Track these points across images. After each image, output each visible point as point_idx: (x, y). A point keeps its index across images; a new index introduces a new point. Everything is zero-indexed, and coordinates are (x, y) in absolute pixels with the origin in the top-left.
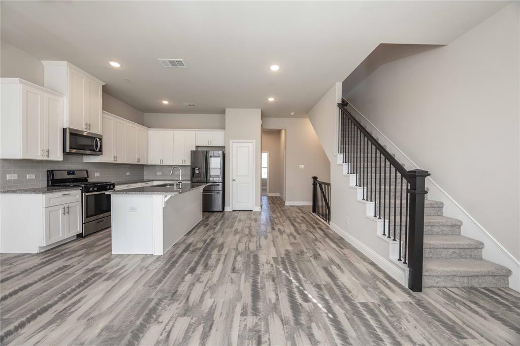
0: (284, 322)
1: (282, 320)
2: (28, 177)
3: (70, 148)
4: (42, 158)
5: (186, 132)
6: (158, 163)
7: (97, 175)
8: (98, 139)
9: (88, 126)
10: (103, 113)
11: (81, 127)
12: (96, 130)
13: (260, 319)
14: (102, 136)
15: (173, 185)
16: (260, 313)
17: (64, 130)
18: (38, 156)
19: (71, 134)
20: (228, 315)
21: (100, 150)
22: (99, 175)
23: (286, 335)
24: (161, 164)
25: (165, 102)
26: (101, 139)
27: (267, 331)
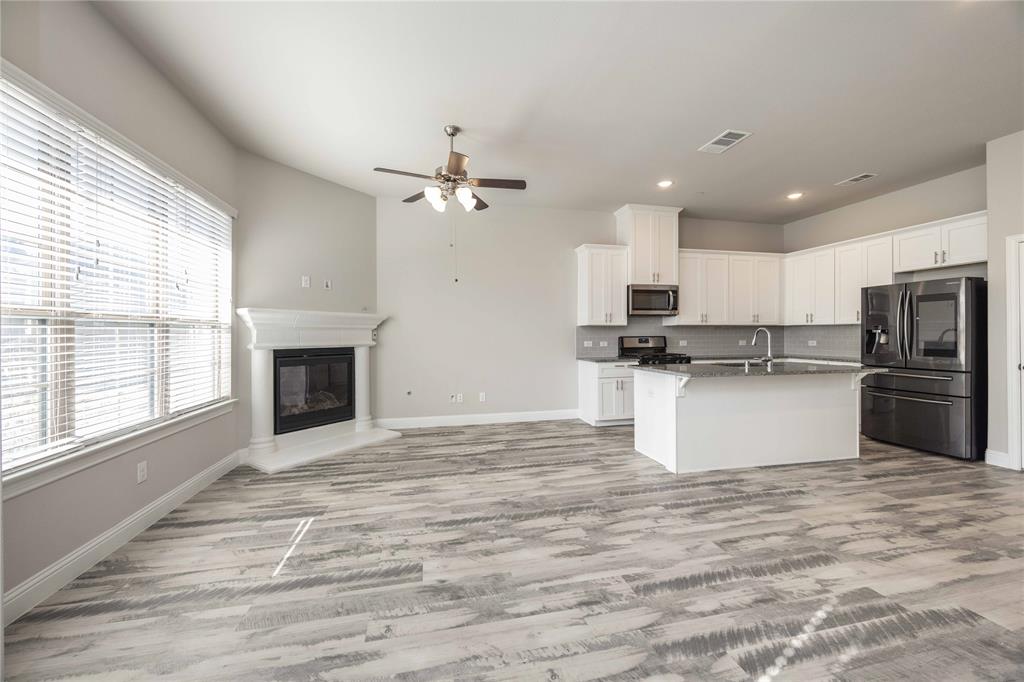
0: (648, 629)
1: (650, 626)
2: (602, 344)
3: (633, 309)
4: (605, 324)
5: (865, 244)
6: (803, 322)
7: (683, 343)
8: (671, 293)
9: (657, 276)
10: (679, 252)
11: (646, 280)
12: (667, 280)
13: (633, 598)
14: (677, 287)
15: (743, 365)
16: (645, 595)
17: (628, 287)
18: (601, 321)
19: (634, 291)
20: (615, 563)
21: (675, 308)
22: (685, 344)
23: (621, 634)
24: (809, 323)
25: (795, 196)
26: (675, 292)
27: (612, 610)
